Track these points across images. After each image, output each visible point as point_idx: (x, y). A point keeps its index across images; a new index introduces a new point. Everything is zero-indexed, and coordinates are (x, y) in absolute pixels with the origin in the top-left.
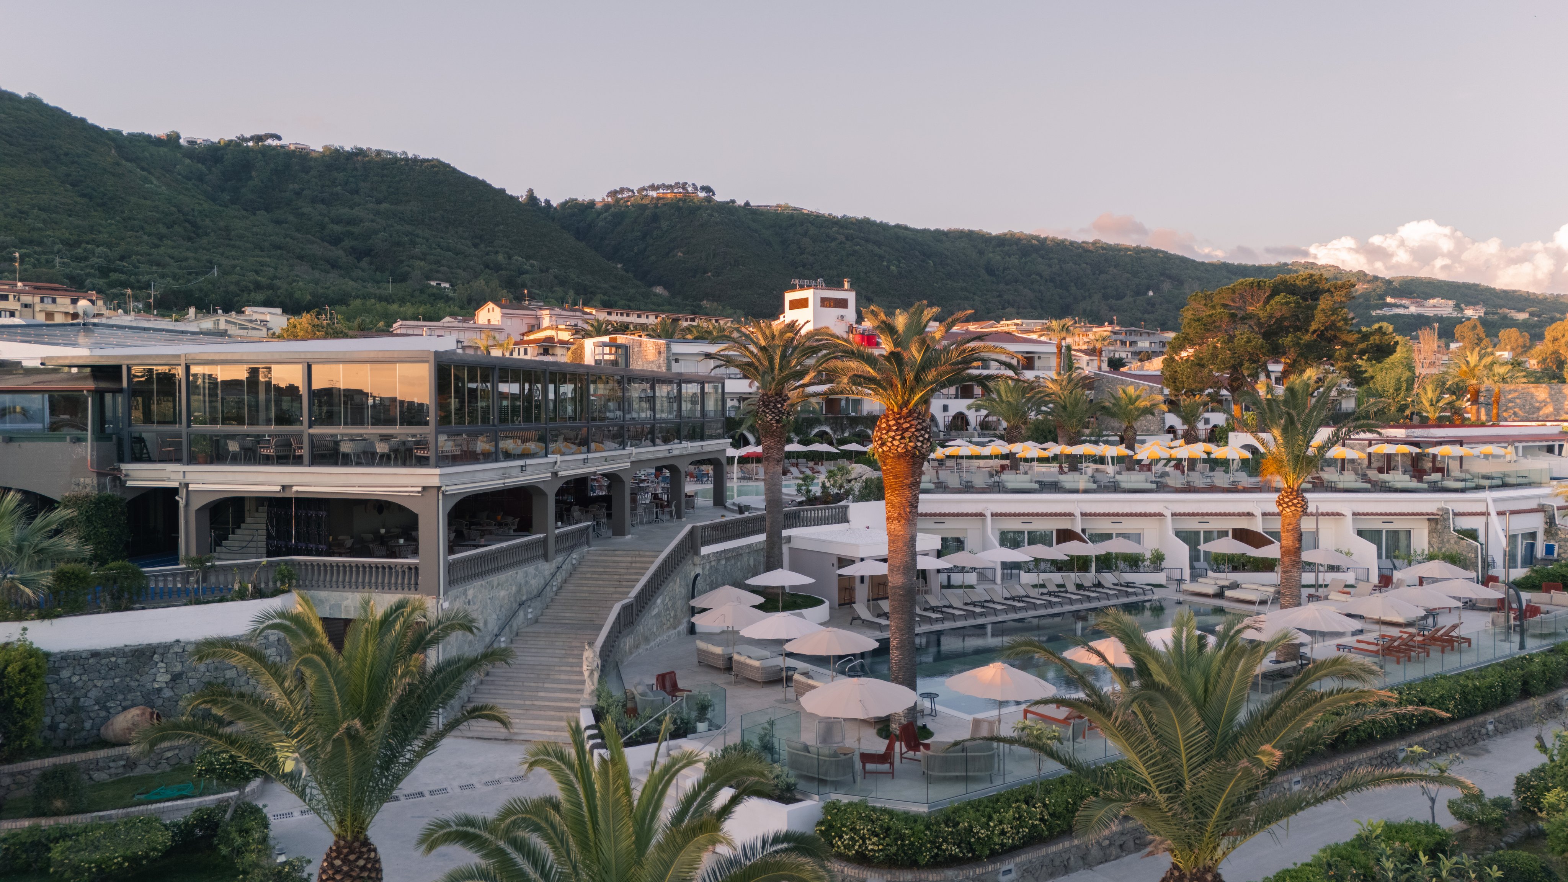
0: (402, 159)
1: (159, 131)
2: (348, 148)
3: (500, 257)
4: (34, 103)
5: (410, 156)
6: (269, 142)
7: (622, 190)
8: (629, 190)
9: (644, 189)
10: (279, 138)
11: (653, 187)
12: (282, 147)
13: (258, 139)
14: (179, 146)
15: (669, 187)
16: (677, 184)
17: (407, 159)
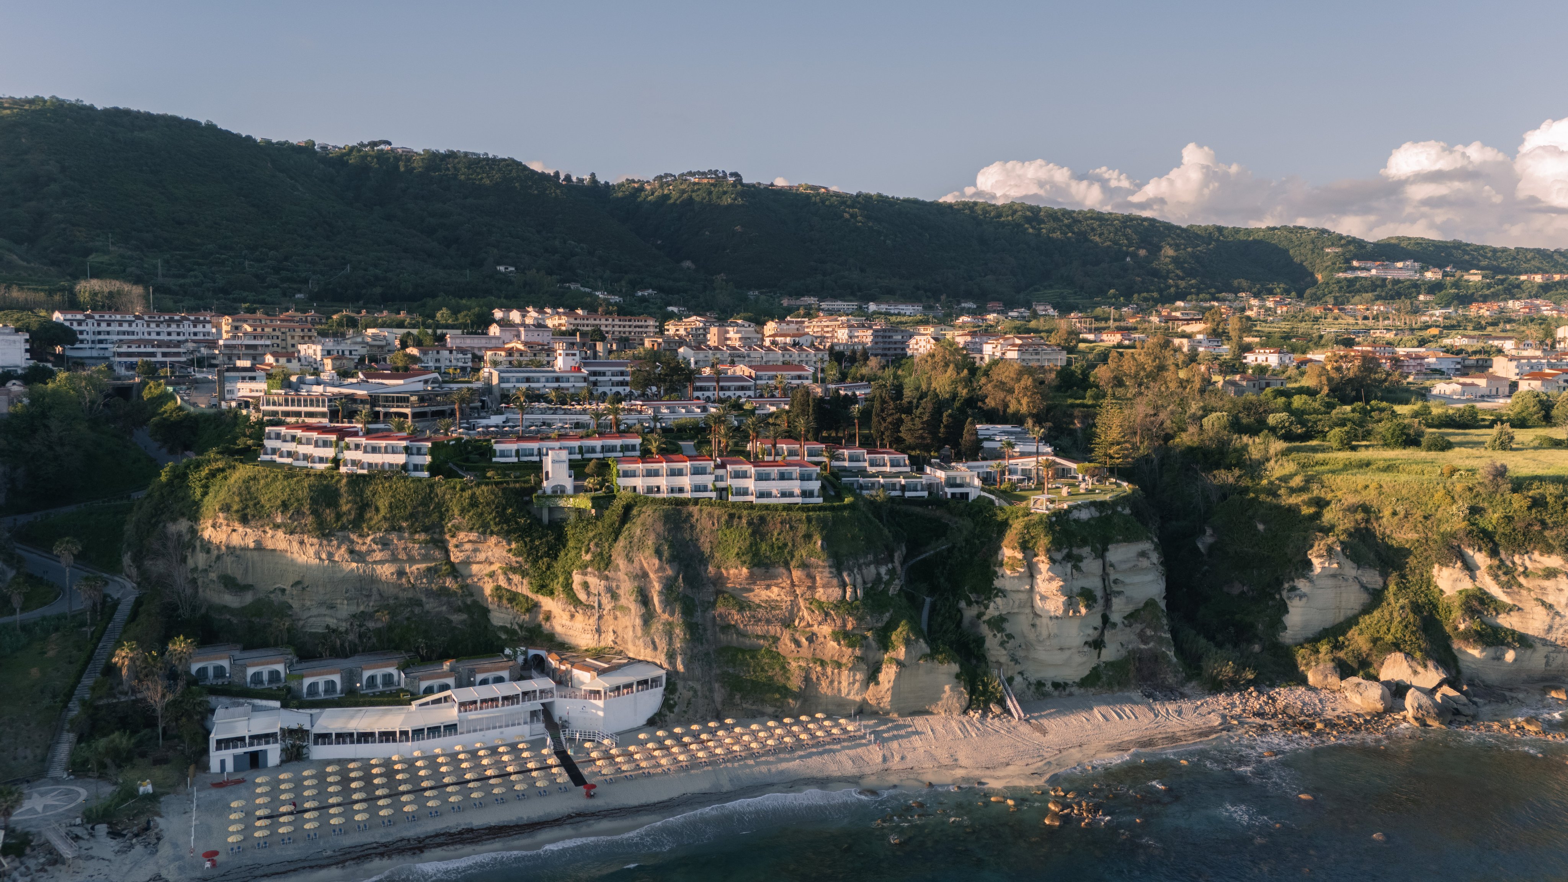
0: (484, 159)
1: (297, 139)
2: (442, 151)
3: (557, 243)
4: (211, 128)
5: (490, 156)
6: (382, 147)
7: (666, 175)
8: (671, 175)
9: (683, 175)
10: (389, 143)
11: (691, 174)
12: (392, 150)
13: (374, 144)
14: (315, 152)
15: (704, 173)
16: (710, 171)
17: (488, 159)
